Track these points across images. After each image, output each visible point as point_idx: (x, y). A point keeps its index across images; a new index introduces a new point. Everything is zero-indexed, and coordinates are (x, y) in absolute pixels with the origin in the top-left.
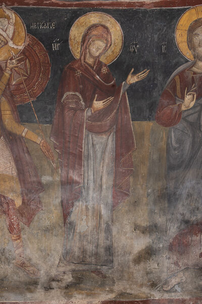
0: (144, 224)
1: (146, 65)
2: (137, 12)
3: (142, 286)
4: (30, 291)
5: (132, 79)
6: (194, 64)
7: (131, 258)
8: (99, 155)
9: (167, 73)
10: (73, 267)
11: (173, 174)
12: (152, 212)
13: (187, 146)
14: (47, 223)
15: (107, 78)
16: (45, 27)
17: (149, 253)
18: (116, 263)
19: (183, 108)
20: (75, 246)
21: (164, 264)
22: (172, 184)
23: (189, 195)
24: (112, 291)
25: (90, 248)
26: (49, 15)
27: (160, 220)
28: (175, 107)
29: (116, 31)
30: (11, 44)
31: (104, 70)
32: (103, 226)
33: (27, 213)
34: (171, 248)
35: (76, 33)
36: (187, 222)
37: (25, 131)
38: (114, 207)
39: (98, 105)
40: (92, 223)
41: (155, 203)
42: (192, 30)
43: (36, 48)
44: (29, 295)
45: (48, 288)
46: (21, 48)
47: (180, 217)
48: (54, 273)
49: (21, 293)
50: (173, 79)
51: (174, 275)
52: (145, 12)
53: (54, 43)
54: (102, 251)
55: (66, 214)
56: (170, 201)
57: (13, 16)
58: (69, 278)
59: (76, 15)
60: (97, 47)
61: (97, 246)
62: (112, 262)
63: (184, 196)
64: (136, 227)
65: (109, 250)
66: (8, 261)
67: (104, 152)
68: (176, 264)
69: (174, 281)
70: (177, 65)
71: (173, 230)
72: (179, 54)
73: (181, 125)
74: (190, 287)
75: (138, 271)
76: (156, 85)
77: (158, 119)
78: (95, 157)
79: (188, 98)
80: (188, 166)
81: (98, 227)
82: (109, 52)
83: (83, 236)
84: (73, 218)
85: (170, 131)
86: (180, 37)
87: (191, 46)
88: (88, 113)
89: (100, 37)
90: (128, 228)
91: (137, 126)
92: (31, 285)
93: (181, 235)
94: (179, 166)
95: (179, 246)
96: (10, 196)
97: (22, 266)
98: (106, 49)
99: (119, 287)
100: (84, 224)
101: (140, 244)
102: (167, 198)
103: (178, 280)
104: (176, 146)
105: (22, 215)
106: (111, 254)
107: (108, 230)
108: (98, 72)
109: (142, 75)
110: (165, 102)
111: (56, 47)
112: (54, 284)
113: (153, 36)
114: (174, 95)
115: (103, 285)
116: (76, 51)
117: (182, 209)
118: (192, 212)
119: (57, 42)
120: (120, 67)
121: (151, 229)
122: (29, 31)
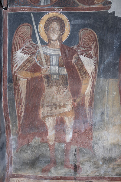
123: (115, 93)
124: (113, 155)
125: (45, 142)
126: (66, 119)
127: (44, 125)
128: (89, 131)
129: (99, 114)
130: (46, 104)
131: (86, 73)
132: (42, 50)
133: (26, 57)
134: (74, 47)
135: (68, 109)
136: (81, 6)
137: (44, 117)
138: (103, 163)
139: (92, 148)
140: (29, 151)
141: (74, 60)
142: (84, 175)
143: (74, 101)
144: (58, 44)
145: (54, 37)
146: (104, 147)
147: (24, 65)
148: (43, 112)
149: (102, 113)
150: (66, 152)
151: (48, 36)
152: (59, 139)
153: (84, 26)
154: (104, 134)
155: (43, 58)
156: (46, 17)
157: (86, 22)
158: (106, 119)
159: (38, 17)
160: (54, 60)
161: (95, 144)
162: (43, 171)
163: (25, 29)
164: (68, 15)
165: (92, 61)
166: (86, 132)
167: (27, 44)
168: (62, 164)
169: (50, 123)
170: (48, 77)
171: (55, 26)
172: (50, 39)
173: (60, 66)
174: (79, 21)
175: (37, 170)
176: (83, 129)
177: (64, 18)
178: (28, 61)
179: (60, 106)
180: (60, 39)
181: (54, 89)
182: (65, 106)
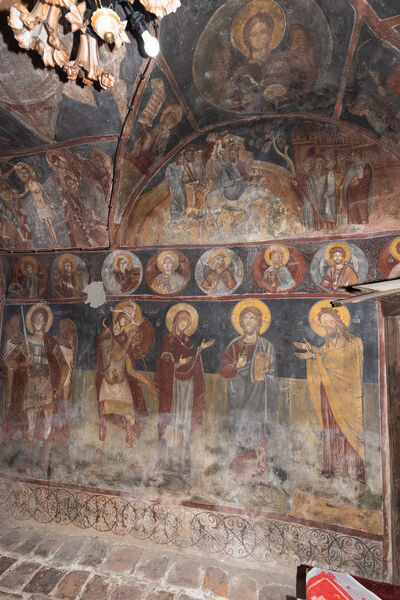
0: (213, 446)
1: (212, 337)
2: (207, 303)
3: (210, 493)
4: (137, 485)
5: (204, 346)
6: (244, 337)
7: (203, 470)
8: (183, 394)
9: (227, 342)
10: (163, 472)
11: (232, 412)
12: (218, 438)
13: (242, 392)
14: (149, 438)
15: (188, 344)
16: (153, 312)
17: (215, 469)
18: (192, 473)
19: (238, 366)
20: (166, 457)
21: (226, 478)
22: (231, 419)
23: (244, 429)
24: (189, 494)
25: (176, 459)
26: (154, 305)
27: (223, 445)
28: (232, 366)
29: (194, 315)
30: (133, 322)
31: (187, 339)
32: (184, 444)
33: (137, 430)
34: (231, 467)
35: (170, 315)
36: (243, 448)
37: (138, 375)
38: (191, 432)
39: (183, 361)
40: (177, 442)
41: (220, 430)
42: (242, 315)
43: (147, 325)
44: (136, 488)
45: (148, 485)
46: (138, 324)
47: (238, 444)
48: (151, 475)
49: (131, 486)
50: (231, 347)
51: (234, 489)
52: (212, 303)
53: (157, 322)
54: (183, 463)
55: (161, 434)
56: (230, 432)
57: (135, 306)
58: (161, 480)
59: (170, 305)
60: (182, 325)
61: (180, 459)
62: (189, 471)
63: (240, 428)
64: (207, 448)
65: (188, 462)
66: (124, 461)
67: (186, 393)
68: (235, 479)
69: (233, 493)
70: (233, 337)
71: (233, 453)
72: (234, 330)
73: (236, 378)
74: (245, 500)
75: (207, 481)
76: (219, 350)
77: (221, 372)
78: (181, 396)
79: (241, 359)
80: (243, 407)
81: (181, 444)
82: (190, 328)
83: (171, 450)
84: (165, 436)
85: (229, 382)
86: (235, 319)
87: (242, 325)
88: (176, 366)
89: (184, 319)
90: (202, 448)
91: (207, 376)
92: (137, 481)
93: (239, 458)
94: (237, 407)
95: (237, 466)
96: (128, 417)
97: (132, 466)
98: (188, 326)
99: (194, 491)
100: (172, 442)
101: (209, 461)
102: (229, 429)
103: (236, 493)
104: (235, 392)
105: (134, 430)
106: (189, 466)
107: (188, 448)
108: (183, 341)
109: (210, 343)
110: (225, 361)
111: (158, 324)
112: (151, 483)
113: (217, 319)
114: (232, 357)
115: (183, 488)
116: (170, 327)
117: (239, 438)
118: (246, 441)
119: (159, 321)
120: (197, 338)
121: (217, 451)
122: (144, 314)
123: (92, 386)
124: (87, 459)
125: (25, 437)
126: (46, 412)
127: (26, 418)
128: (66, 428)
129: (77, 409)
130: (29, 395)
131: (65, 363)
132: (28, 340)
133: (14, 346)
134: (55, 337)
135: (49, 401)
136: (62, 298)
137: (27, 410)
138: (77, 467)
139: (67, 448)
140: (10, 447)
141: (55, 350)
142: (57, 481)
143: (54, 392)
144: (41, 334)
145: (39, 327)
146: (79, 448)
147: (12, 354)
148: (27, 403)
149: (80, 408)
150: (42, 450)
151: (33, 326)
152: (38, 435)
153: (64, 317)
154: (81, 431)
155: (28, 348)
156: (33, 308)
157: (66, 312)
158: (83, 415)
159: (27, 308)
160: (37, 351)
161: (72, 443)
162: (20, 471)
163: (15, 320)
164: (51, 306)
165: (71, 352)
166: (63, 429)
167: (16, 335)
168: (38, 464)
169: (31, 415)
170: (31, 367)
171: (40, 317)
172: (35, 330)
173: (43, 356)
174: (60, 313)
175: (15, 469)
176: (61, 425)
177: (48, 309)
178: (15, 351)
179: (41, 398)
180: (43, 329)
181: (37, 379)
182: (45, 398)
